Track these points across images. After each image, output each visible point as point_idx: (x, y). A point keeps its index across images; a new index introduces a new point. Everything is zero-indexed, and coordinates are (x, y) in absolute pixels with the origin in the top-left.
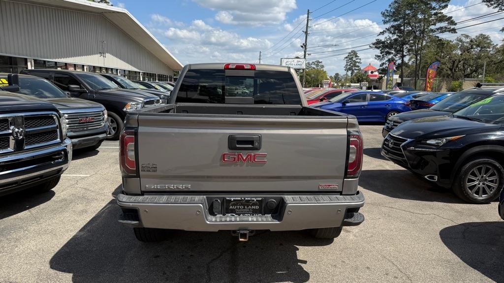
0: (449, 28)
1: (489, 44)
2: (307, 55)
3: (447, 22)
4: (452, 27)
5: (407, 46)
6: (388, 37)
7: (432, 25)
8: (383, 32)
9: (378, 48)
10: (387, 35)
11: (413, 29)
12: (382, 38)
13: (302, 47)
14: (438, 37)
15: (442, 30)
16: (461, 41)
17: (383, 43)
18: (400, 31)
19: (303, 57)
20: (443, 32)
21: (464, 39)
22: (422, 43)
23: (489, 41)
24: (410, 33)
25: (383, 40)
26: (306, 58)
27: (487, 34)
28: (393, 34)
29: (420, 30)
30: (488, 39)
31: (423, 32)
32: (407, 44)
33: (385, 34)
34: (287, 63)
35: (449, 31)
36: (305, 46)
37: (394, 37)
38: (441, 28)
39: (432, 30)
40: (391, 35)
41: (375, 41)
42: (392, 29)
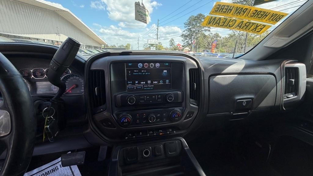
1: (219, 36)
2: (158, 38)
4: (209, 29)
5: (193, 36)
8: (184, 31)
9: (183, 37)
12: (184, 33)
16: (209, 35)
17: (184, 35)
18: (191, 31)
21: (211, 35)
22: (198, 36)
24: (194, 31)
31: (199, 31)
36: (157, 35)
37: (189, 33)
38: (205, 30)
39: (202, 31)
40: (187, 32)
41: (181, 35)
42: (188, 30)
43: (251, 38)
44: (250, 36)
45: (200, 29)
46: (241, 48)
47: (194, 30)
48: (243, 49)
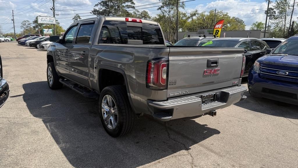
0: (131, 6)
1: (148, 16)
2: (56, 15)
3: (130, 3)
4: (133, 5)
5: (111, 14)
6: (100, 8)
7: (123, 3)
8: (97, 5)
9: (95, 14)
10: (99, 6)
11: (114, 4)
12: (97, 8)
13: (51, 9)
14: (127, 11)
15: (128, 7)
16: (135, 14)
17: (98, 11)
18: (107, 5)
19: (53, 16)
20: (129, 8)
21: (137, 13)
22: (119, 13)
23: (148, 15)
24: (112, 7)
25: (98, 10)
26: (55, 17)
27: (146, 10)
28: (103, 6)
29: (117, 6)
30: (147, 14)
31: (119, 7)
32: (111, 13)
33: (98, 6)
34: (42, 20)
35: (132, 8)
36: (54, 9)
37: (104, 8)
38: (128, 6)
39: (123, 6)
40: (102, 7)
41: (93, 10)
42: (102, 3)
43: (183, 21)
44: (182, 19)
45: (120, 4)
46: (173, 34)
47: (112, 4)
48: (176, 34)
